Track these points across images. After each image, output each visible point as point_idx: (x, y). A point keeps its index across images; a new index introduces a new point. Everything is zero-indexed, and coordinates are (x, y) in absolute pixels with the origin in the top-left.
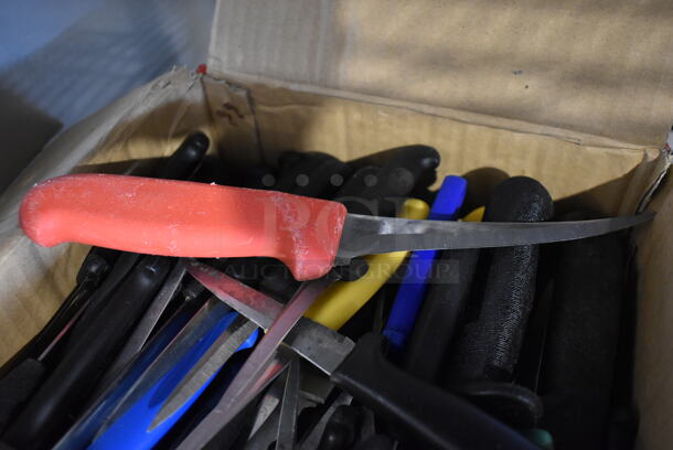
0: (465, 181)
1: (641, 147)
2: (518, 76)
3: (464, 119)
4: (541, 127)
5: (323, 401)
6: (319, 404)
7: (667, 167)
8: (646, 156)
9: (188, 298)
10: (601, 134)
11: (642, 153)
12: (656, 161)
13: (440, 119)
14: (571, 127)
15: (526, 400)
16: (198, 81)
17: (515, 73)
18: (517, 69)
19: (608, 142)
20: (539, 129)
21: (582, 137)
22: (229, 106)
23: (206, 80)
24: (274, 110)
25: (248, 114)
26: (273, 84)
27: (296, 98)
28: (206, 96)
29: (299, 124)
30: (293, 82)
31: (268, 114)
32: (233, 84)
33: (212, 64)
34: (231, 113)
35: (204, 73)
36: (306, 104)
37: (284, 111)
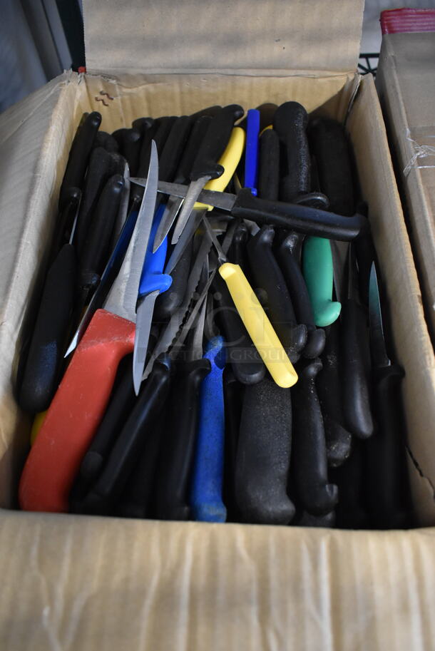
0: (258, 112)
1: (345, 73)
2: (278, 42)
3: (252, 74)
4: (295, 71)
5: (225, 231)
6: (223, 233)
7: (359, 81)
8: (348, 78)
9: (135, 199)
10: (325, 69)
11: (346, 77)
12: (353, 80)
13: (238, 77)
14: (309, 68)
15: (319, 198)
16: (83, 77)
17: (277, 41)
18: (277, 39)
19: (328, 73)
20: (292, 73)
21: (316, 73)
22: (102, 93)
23: (88, 76)
24: (134, 90)
25: (116, 96)
26: (132, 72)
27: (148, 79)
28: (87, 87)
29: (149, 98)
30: (146, 68)
31: (130, 94)
32: (105, 76)
33: (89, 64)
34: (105, 97)
35: (86, 72)
36: (154, 82)
37: (140, 90)
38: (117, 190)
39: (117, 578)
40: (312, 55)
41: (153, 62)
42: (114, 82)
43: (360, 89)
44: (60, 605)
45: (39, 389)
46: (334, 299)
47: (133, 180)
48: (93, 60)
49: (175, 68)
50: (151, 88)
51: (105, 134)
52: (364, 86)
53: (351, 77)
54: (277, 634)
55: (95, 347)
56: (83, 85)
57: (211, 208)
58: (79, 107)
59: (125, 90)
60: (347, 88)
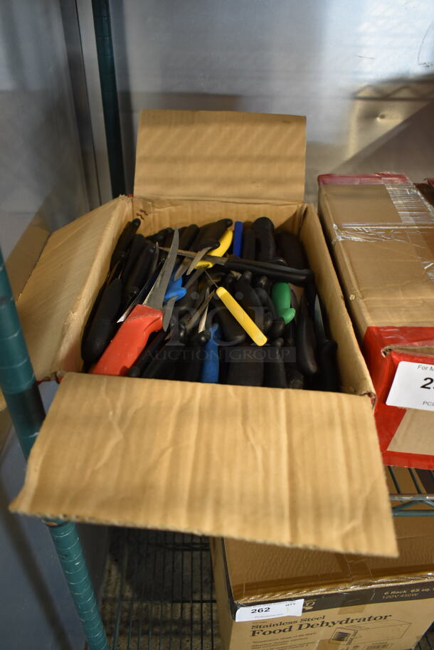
1: (296, 203)
2: (254, 184)
4: (264, 201)
7: (305, 207)
11: (297, 205)
13: (229, 203)
16: (131, 200)
18: (253, 182)
19: (287, 203)
21: (279, 202)
22: (141, 211)
23: (134, 199)
24: (162, 210)
25: (150, 213)
26: (163, 198)
27: (172, 203)
28: (133, 206)
29: (171, 215)
30: (171, 196)
31: (159, 212)
32: (145, 200)
33: (136, 193)
34: (142, 214)
35: (133, 196)
36: (176, 205)
37: (166, 210)
38: (152, 251)
39: (154, 402)
40: (275, 191)
41: (176, 192)
42: (150, 203)
43: (306, 211)
44: (119, 411)
45: (98, 344)
46: (291, 307)
47: (161, 248)
48: (139, 190)
49: (189, 196)
50: (173, 209)
51: (141, 236)
52: (309, 210)
53: (300, 205)
54: (253, 430)
55: (136, 320)
56: (130, 204)
57: (211, 265)
58: (127, 216)
59: (157, 210)
60: (298, 212)
